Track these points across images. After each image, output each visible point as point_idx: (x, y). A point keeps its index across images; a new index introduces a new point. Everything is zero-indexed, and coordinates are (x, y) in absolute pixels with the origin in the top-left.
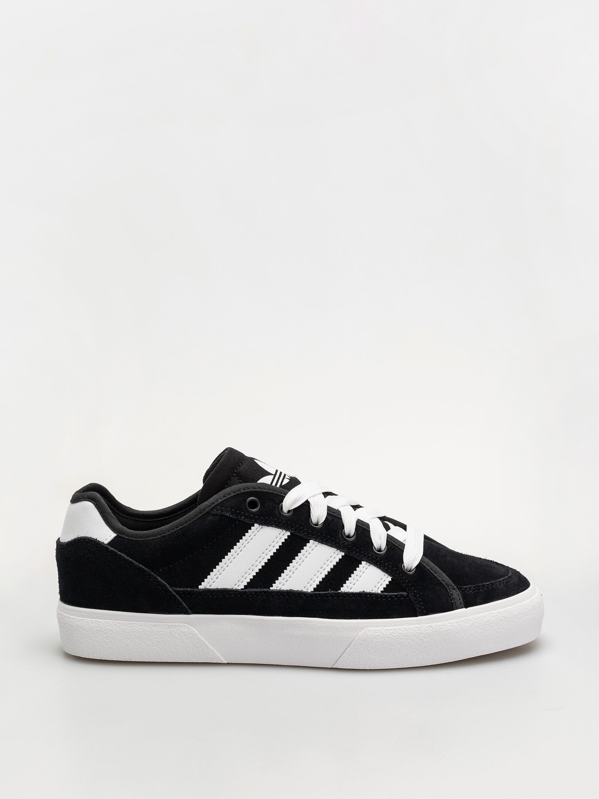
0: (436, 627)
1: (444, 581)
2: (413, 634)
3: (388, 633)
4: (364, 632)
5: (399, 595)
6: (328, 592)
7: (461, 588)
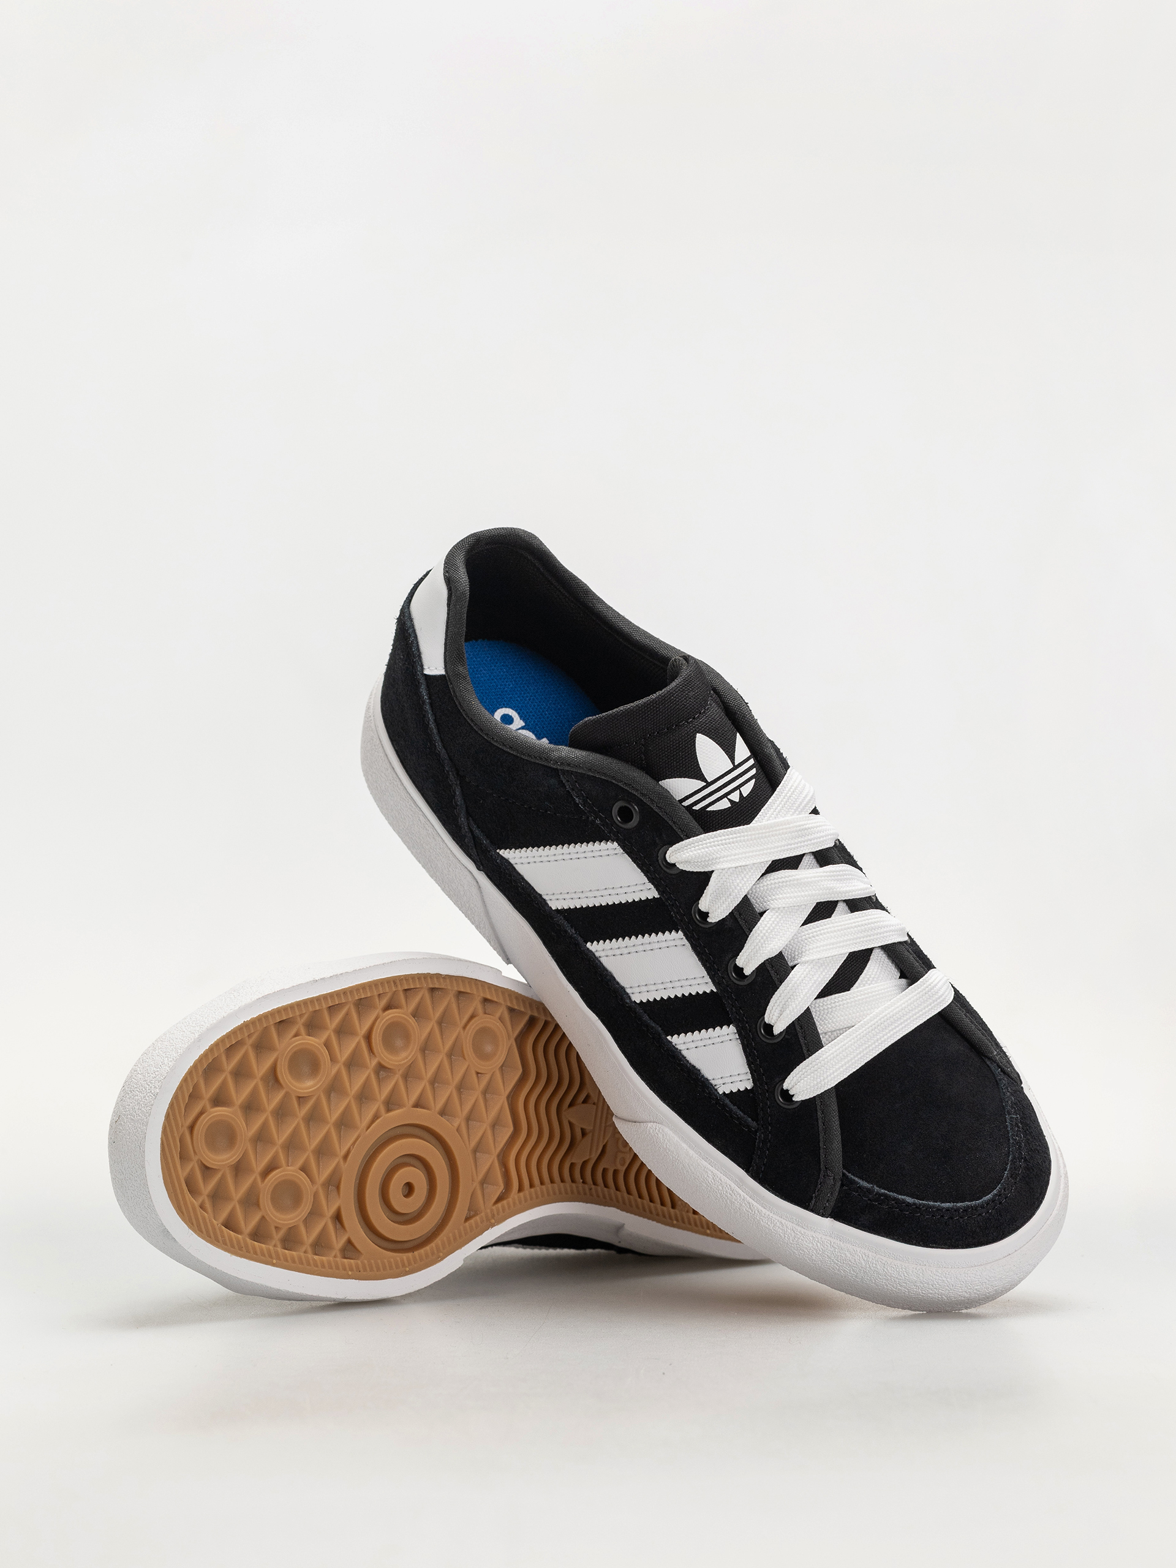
1: (825, 1155)
3: (687, 1160)
4: (656, 1128)
5: (742, 1120)
6: (653, 1024)
7: (853, 1182)
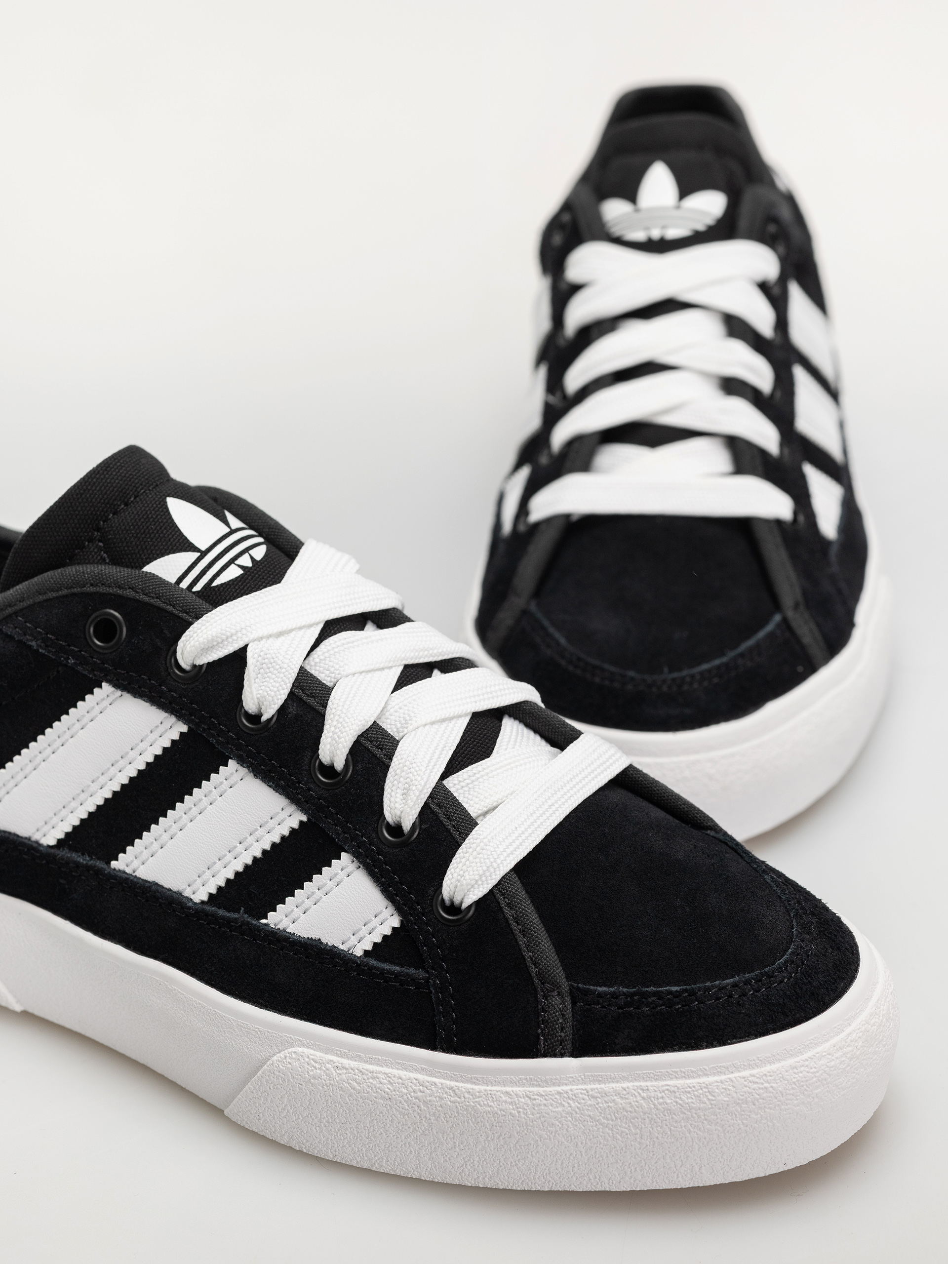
0: (467, 1095)
1: (535, 965)
2: (405, 1097)
3: (344, 1077)
4: (286, 1057)
5: (403, 976)
6: (236, 916)
7: (587, 992)
